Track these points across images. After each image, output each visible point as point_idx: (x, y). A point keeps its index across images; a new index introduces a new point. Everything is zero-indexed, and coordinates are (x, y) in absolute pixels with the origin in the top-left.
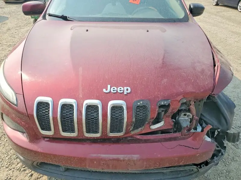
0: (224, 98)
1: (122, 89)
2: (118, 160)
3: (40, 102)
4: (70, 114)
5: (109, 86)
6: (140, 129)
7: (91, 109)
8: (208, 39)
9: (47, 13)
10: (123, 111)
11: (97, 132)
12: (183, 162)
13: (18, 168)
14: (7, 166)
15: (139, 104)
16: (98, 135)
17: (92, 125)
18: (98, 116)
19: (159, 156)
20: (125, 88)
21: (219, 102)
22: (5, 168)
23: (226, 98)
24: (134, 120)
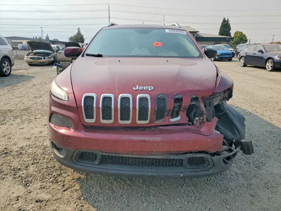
0: (235, 113)
1: (147, 87)
2: (144, 141)
3: (87, 96)
4: (109, 104)
5: (137, 86)
6: (161, 120)
7: (125, 100)
8: (216, 67)
9: (85, 53)
10: (148, 102)
11: (128, 119)
12: (197, 147)
13: (50, 181)
14: (40, 180)
15: (159, 96)
16: (129, 122)
17: (125, 113)
18: (130, 105)
19: (177, 138)
20: (149, 87)
21: (231, 116)
22: (38, 181)
23: (236, 113)
24: (156, 108)
